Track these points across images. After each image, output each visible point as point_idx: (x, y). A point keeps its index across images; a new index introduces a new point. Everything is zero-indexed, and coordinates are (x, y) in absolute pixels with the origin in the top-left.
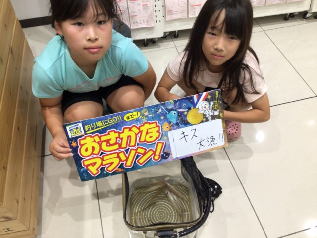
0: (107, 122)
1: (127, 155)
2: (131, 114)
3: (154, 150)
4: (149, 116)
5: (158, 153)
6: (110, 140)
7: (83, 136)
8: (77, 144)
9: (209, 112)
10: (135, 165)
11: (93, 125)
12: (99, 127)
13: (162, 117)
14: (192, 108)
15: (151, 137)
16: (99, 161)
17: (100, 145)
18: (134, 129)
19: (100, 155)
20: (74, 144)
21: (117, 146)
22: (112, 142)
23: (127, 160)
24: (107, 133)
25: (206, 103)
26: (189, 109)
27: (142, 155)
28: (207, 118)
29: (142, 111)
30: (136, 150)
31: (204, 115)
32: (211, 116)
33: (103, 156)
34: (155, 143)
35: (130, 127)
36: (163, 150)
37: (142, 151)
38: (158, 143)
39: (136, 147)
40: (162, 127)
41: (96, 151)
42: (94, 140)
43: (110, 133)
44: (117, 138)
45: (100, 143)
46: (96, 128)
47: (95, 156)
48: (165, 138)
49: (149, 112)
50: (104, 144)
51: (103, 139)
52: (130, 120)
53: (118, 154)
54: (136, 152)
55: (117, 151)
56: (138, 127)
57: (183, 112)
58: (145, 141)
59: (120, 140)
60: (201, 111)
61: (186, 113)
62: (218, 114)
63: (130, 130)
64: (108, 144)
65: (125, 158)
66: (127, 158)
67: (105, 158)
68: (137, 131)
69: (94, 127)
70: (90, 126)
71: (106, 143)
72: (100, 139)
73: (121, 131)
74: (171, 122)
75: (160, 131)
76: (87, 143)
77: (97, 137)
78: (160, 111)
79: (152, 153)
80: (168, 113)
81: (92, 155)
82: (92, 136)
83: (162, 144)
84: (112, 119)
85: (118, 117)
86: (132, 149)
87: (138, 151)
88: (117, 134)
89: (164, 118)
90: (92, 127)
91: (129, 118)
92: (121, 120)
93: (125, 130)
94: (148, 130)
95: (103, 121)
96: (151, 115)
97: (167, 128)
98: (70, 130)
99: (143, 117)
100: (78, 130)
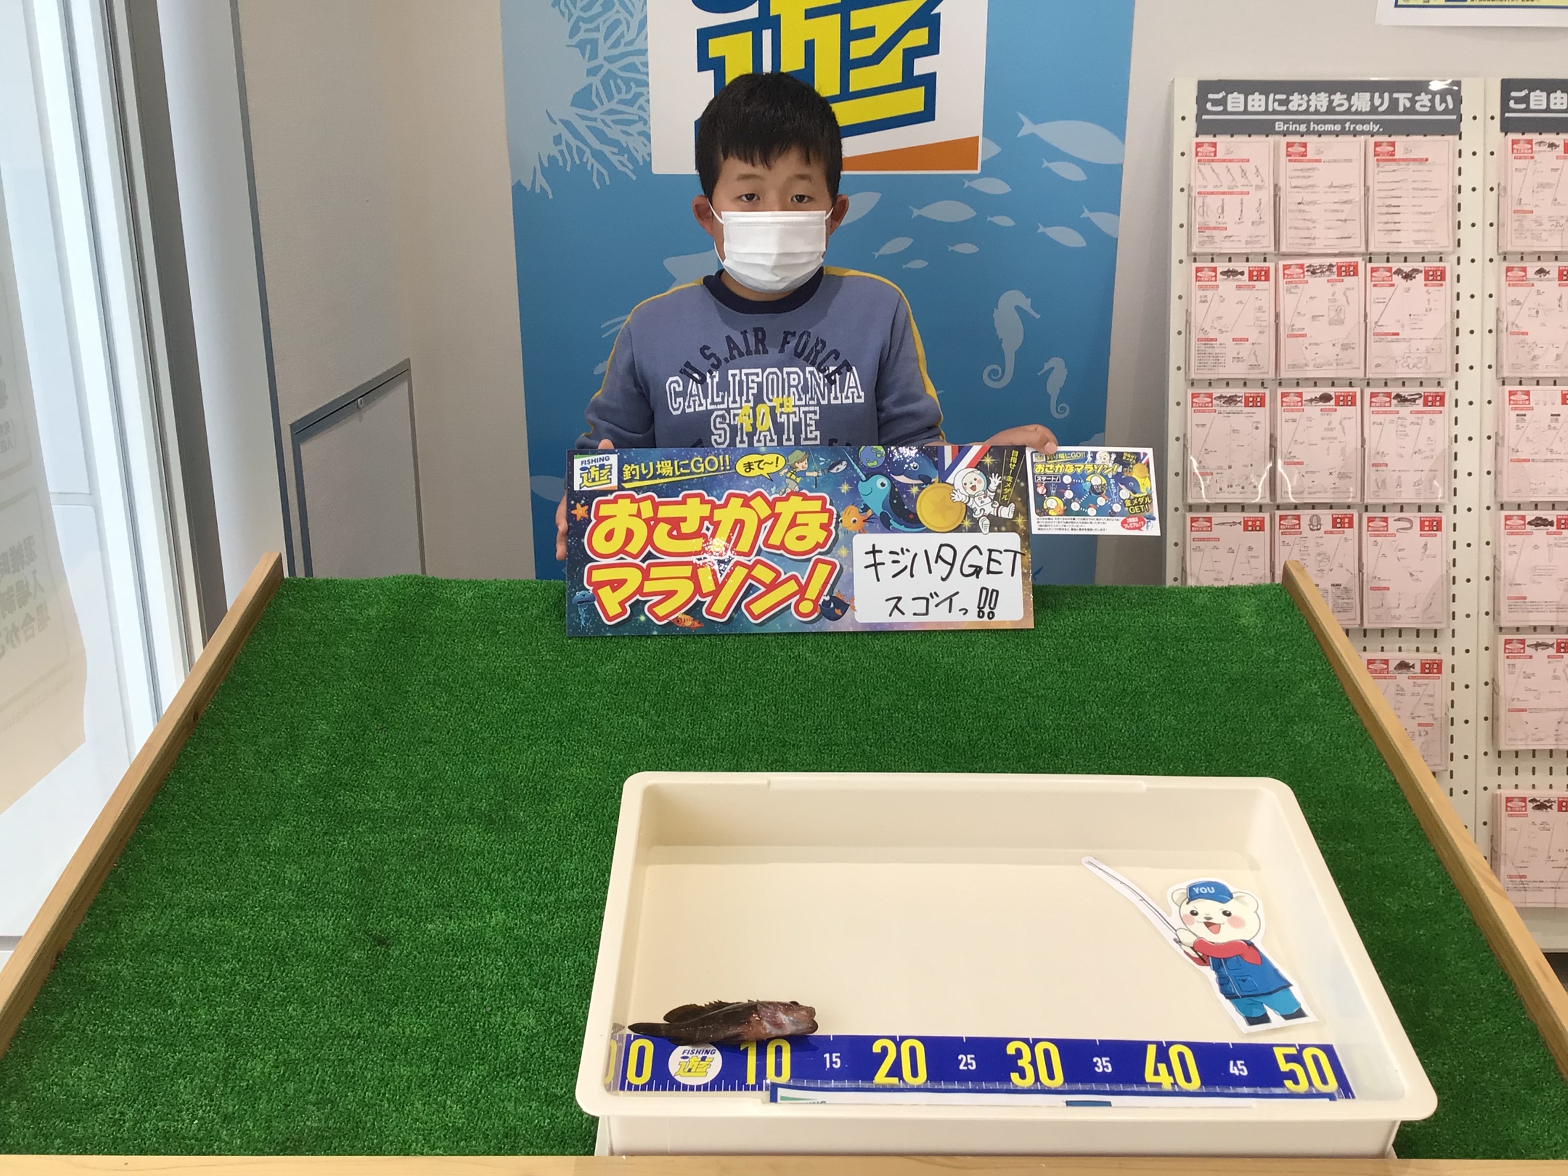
0: (687, 466)
1: (720, 580)
2: (758, 457)
3: (803, 582)
4: (808, 474)
5: (812, 592)
6: (684, 519)
7: (611, 492)
8: (589, 514)
9: (985, 506)
10: (736, 616)
11: (647, 467)
12: (661, 476)
13: (845, 488)
14: (935, 480)
15: (801, 538)
16: (633, 577)
17: (651, 530)
18: (758, 503)
19: (643, 561)
20: (580, 512)
21: (695, 544)
22: (686, 528)
23: (715, 594)
24: (680, 498)
25: (977, 474)
26: (927, 481)
27: (763, 589)
28: (976, 521)
29: (793, 458)
30: (751, 568)
31: (969, 511)
32: (989, 516)
33: (650, 566)
34: (809, 560)
35: (749, 495)
36: (829, 586)
37: (766, 576)
38: (817, 562)
39: (753, 558)
40: (839, 516)
41: (633, 548)
42: (639, 510)
43: (688, 500)
44: (702, 519)
45: (652, 524)
46: (654, 477)
47: (629, 560)
48: (843, 552)
49: (810, 463)
50: (662, 529)
51: (665, 512)
52: (752, 474)
53: (696, 567)
54: (749, 576)
55: (694, 559)
56: (771, 499)
57: (908, 486)
58: (782, 546)
59: (711, 528)
60: (960, 497)
61: (914, 490)
62: (1011, 516)
63: (746, 503)
64: (675, 533)
65: (713, 588)
66: (719, 587)
67: (655, 572)
68: (765, 511)
69: (649, 472)
70: (640, 468)
71: (670, 527)
72: (656, 511)
73: (719, 500)
74: (866, 508)
75: (832, 528)
76: (615, 516)
77: (649, 502)
78: (842, 467)
79: (796, 588)
80: (864, 478)
81: (621, 555)
82: (637, 497)
83: (829, 568)
84: (703, 462)
85: (721, 457)
86: (738, 563)
87: (753, 573)
88: (708, 507)
89: (850, 492)
90: (644, 472)
91: (750, 469)
92: (728, 468)
93: (733, 500)
94: (798, 515)
95: (676, 462)
96: (815, 474)
97: (855, 521)
98: (582, 469)
99: (788, 475)
100: (604, 472)
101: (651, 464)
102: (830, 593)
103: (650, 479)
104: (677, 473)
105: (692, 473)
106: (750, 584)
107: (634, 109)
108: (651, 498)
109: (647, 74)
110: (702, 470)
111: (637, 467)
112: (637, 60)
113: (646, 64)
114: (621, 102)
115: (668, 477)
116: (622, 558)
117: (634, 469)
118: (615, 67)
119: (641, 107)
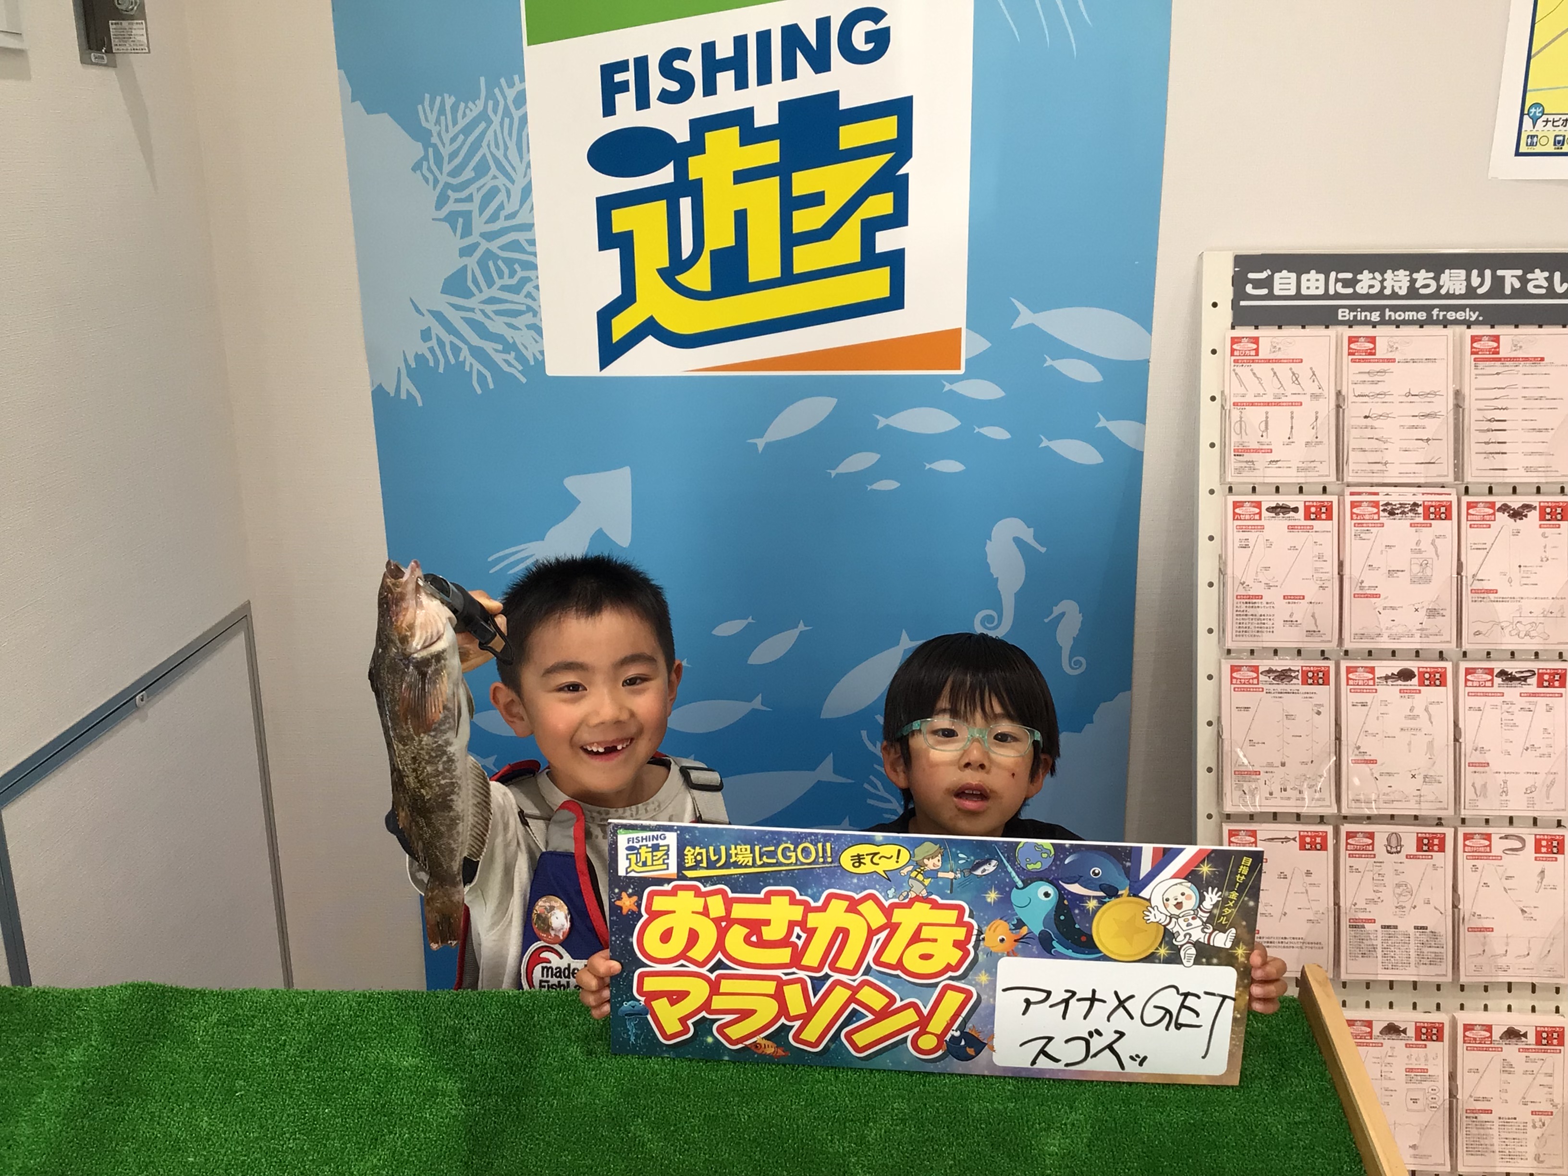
0: (772, 854)
1: (814, 1001)
2: (872, 849)
3: (925, 1012)
4: (940, 875)
5: (937, 1025)
6: (767, 923)
7: (669, 881)
8: (639, 906)
9: (1192, 931)
10: (833, 1046)
11: (717, 852)
12: (736, 865)
13: (993, 897)
15: (926, 957)
16: (699, 991)
17: (722, 934)
18: (868, 908)
19: (711, 970)
20: (627, 903)
21: (784, 955)
22: (768, 934)
23: (807, 1018)
24: (762, 895)
27: (871, 1017)
29: (920, 852)
30: (855, 990)
31: (1169, 935)
33: (720, 977)
34: (935, 985)
35: (857, 897)
36: (960, 1019)
37: (878, 1001)
38: (947, 988)
39: (859, 977)
40: (980, 932)
41: (699, 952)
42: (706, 907)
43: (773, 898)
44: (792, 925)
45: (723, 925)
46: (726, 865)
47: (693, 968)
48: (983, 978)
49: (944, 860)
50: (736, 934)
51: (740, 911)
52: (862, 869)
53: (781, 984)
54: (852, 999)
55: (778, 973)
56: (887, 904)
58: (900, 965)
59: (804, 936)
62: (1228, 945)
63: (853, 907)
64: (754, 939)
65: (804, 1010)
66: (812, 1011)
67: (726, 986)
68: (877, 919)
69: (719, 860)
70: (708, 852)
71: (747, 930)
72: (728, 910)
73: (815, 901)
74: (1020, 924)
75: (970, 946)
76: (674, 912)
77: (719, 897)
78: (990, 868)
79: (916, 1018)
80: (1020, 884)
81: (682, 962)
82: (703, 889)
83: (962, 997)
84: (795, 850)
85: (820, 845)
86: (838, 983)
87: (859, 996)
88: (800, 909)
89: (997, 902)
90: (713, 858)
91: (860, 863)
92: (829, 860)
93: (834, 902)
94: (924, 927)
95: (757, 848)
96: (951, 875)
97: (1002, 940)
98: (628, 849)
99: (914, 874)
100: (659, 854)
101: (723, 848)
102: (961, 1028)
103: (721, 867)
104: (759, 863)
105: (779, 864)
106: (854, 1009)
107: (520, 298)
108: (722, 892)
109: (535, 254)
110: (793, 860)
111: (704, 851)
112: (521, 237)
113: (532, 242)
114: (503, 288)
115: (746, 866)
116: (682, 965)
117: (700, 854)
118: (494, 246)
119: (529, 295)
